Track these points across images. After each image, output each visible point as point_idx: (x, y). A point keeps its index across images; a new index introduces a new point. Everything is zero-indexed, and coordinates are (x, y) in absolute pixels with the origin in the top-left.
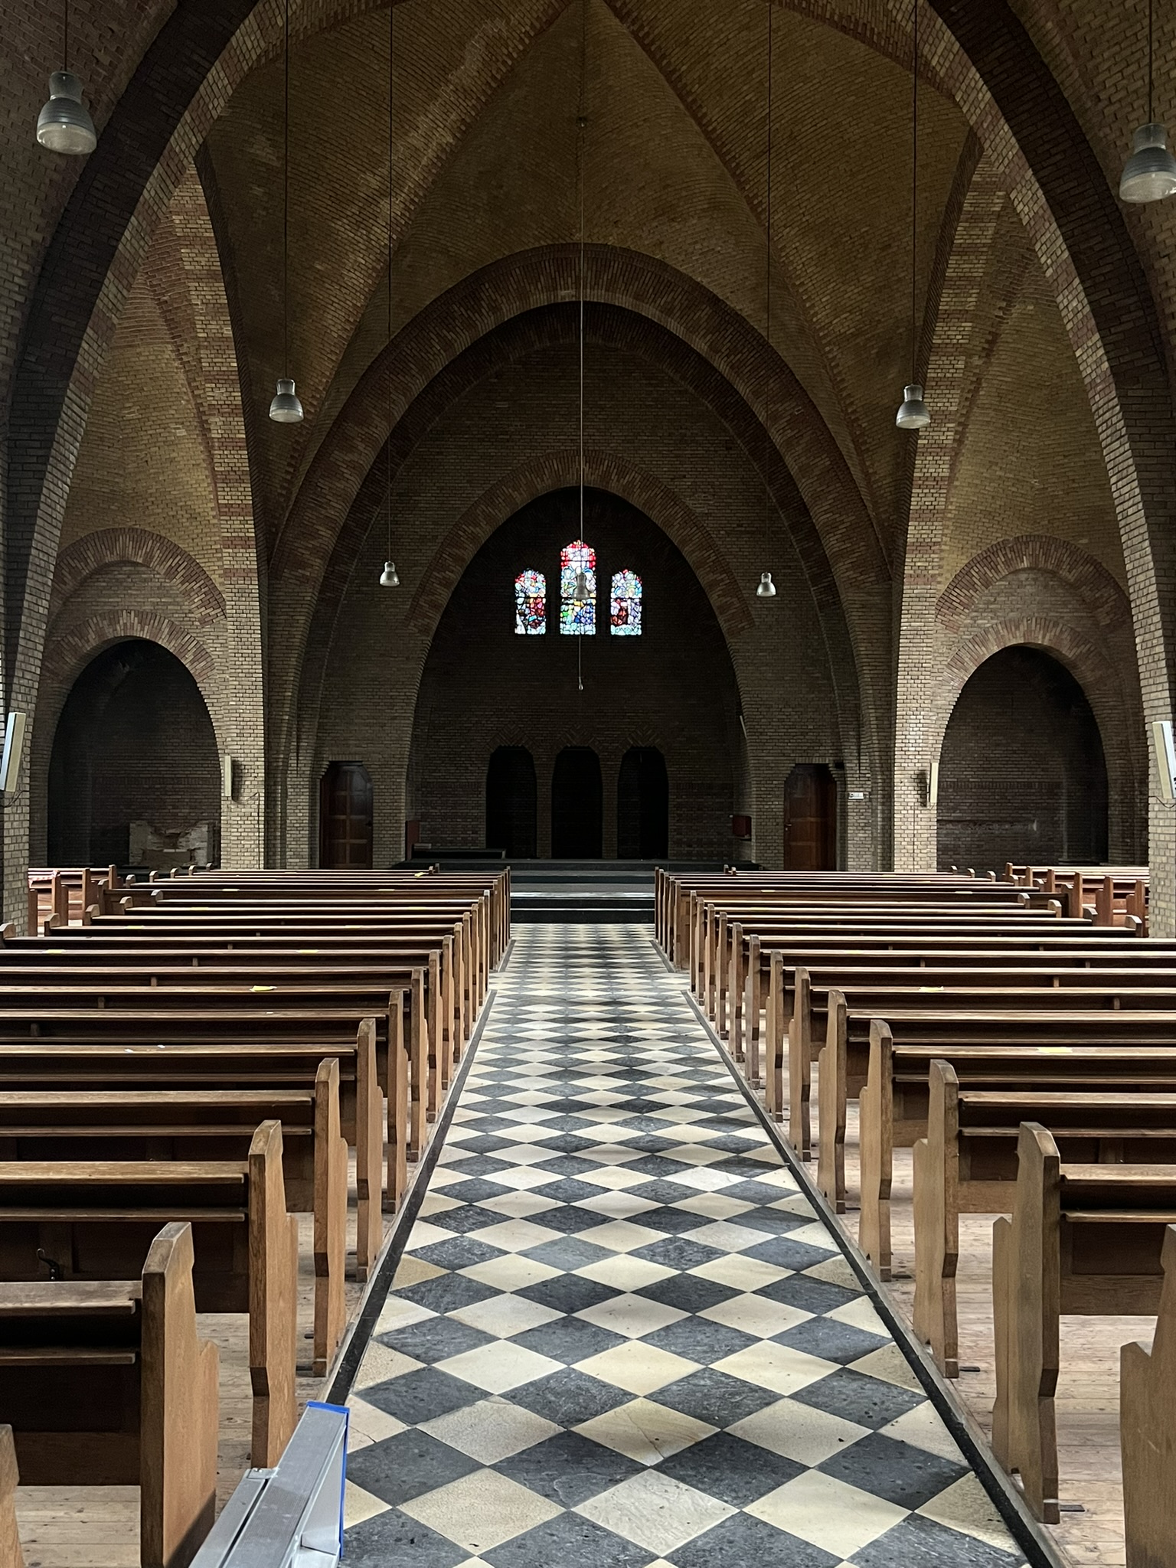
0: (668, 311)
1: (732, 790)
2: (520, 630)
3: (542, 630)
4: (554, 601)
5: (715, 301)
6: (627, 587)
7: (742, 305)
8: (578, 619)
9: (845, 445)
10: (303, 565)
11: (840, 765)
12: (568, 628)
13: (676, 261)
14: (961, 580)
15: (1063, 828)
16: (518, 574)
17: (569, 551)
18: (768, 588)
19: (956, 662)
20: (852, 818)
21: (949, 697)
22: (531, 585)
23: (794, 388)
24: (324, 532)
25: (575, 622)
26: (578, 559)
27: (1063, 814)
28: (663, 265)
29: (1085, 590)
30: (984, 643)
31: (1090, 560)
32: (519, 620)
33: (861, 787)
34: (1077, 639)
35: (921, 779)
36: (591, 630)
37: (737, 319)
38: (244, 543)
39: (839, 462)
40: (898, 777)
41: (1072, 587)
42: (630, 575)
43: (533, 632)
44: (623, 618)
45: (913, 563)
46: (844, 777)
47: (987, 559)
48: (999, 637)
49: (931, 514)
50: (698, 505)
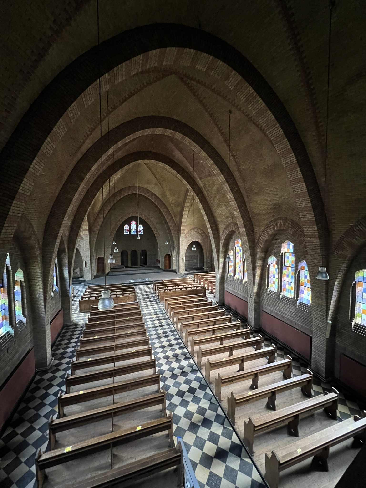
0: (149, 196)
1: (156, 255)
2: (125, 233)
3: (128, 233)
4: (130, 230)
5: (155, 195)
6: (141, 227)
7: (160, 197)
8: (134, 232)
9: (173, 215)
10: (95, 232)
11: (171, 254)
12: (132, 233)
13: (150, 189)
14: (187, 233)
15: (198, 261)
16: (124, 225)
17: (132, 222)
18: (167, 243)
19: (187, 243)
20: (173, 261)
21: (186, 248)
22: (126, 227)
23: (166, 207)
24: (98, 226)
25: (133, 232)
26: (133, 223)
27: (198, 259)
28: (148, 190)
29: (202, 234)
30: (190, 241)
31: (203, 231)
32: (125, 232)
33: (174, 257)
34: (201, 240)
35: (183, 259)
36: (136, 233)
37: (158, 198)
38: (87, 230)
39: (172, 217)
40: (180, 258)
41: (200, 234)
42: (141, 225)
43: (127, 234)
44: (140, 231)
45: (182, 232)
46: (172, 256)
47: (190, 230)
48: (192, 240)
49: (184, 226)
50: (152, 219)
